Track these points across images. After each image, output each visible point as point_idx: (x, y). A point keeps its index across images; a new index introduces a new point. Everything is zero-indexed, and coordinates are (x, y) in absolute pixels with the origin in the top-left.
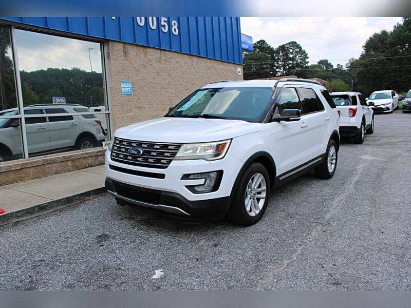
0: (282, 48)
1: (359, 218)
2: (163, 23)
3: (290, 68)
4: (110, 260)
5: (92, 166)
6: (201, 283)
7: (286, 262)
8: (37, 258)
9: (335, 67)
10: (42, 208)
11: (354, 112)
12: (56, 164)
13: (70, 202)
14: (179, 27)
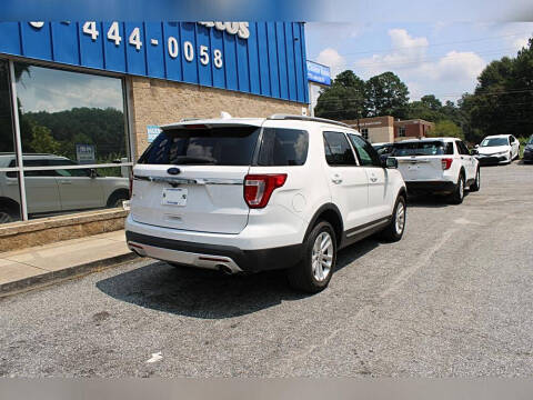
0: (374, 80)
1: (422, 296)
2: (202, 53)
3: (385, 106)
4: (102, 341)
5: (108, 231)
6: (203, 369)
7: (314, 347)
8: (18, 338)
9: (444, 104)
10: (35, 281)
11: (448, 163)
12: (62, 229)
13: (70, 274)
14: (223, 58)
